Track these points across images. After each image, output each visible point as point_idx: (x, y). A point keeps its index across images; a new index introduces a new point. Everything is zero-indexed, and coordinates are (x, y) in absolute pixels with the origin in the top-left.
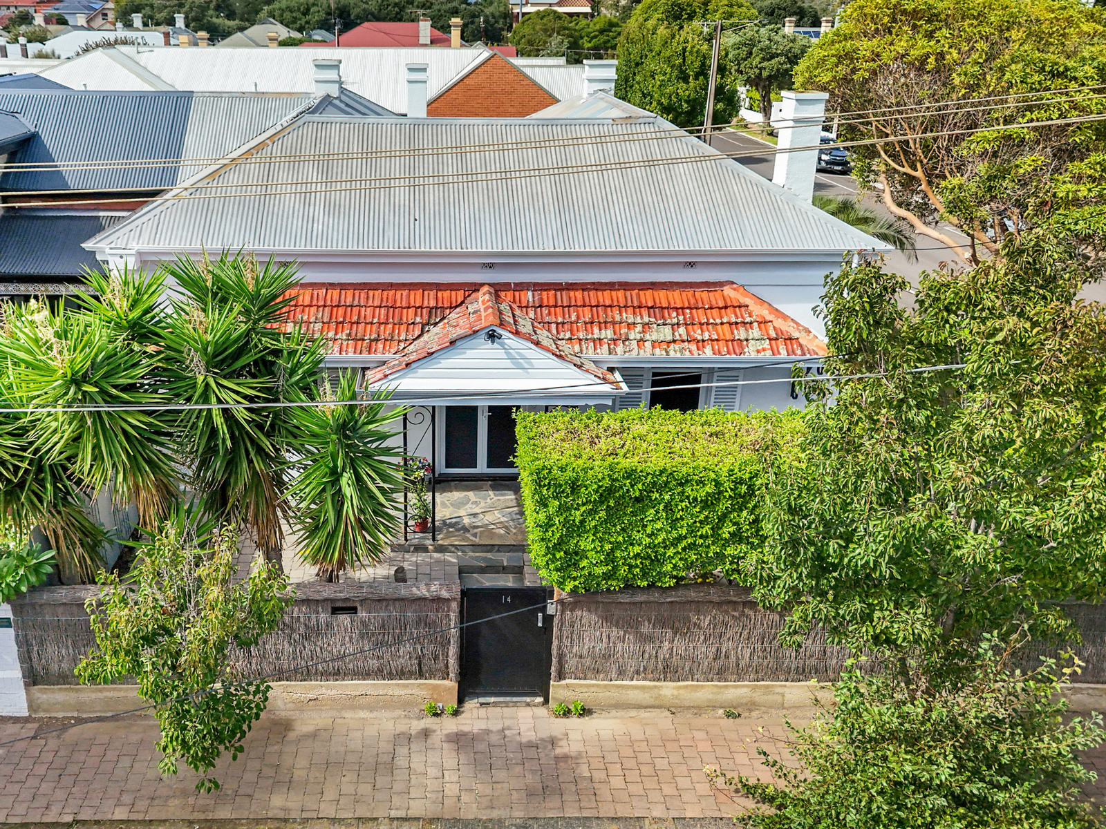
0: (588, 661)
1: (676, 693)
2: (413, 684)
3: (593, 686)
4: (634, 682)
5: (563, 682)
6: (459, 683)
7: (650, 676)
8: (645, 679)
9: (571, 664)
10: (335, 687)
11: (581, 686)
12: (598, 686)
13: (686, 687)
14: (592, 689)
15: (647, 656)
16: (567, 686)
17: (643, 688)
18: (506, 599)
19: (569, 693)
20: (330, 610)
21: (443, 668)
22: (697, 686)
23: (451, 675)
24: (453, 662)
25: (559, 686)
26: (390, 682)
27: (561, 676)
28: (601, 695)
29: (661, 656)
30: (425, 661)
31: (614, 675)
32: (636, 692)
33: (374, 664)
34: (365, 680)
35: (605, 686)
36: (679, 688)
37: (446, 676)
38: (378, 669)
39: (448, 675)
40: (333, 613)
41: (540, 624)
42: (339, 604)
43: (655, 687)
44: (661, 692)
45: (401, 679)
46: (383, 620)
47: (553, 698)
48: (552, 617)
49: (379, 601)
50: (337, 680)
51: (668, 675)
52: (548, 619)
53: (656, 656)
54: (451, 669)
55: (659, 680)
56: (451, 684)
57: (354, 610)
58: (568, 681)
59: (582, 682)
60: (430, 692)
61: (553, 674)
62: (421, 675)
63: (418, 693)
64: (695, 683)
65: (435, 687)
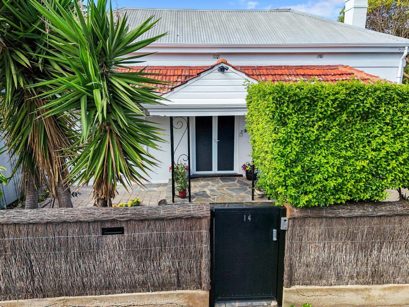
0: (313, 269)
1: (382, 293)
2: (173, 294)
3: (317, 290)
4: (349, 286)
5: (293, 288)
6: (210, 291)
7: (361, 280)
8: (357, 283)
9: (300, 272)
10: (107, 300)
11: (308, 290)
12: (321, 290)
13: (390, 288)
14: (317, 293)
15: (359, 263)
16: (298, 291)
17: (357, 290)
18: (247, 218)
19: (298, 297)
20: (100, 231)
21: (197, 280)
22: (399, 288)
23: (204, 285)
24: (205, 274)
25: (290, 291)
26: (153, 293)
27: (291, 283)
28: (323, 298)
29: (370, 264)
30: (182, 273)
31: (333, 281)
32: (351, 294)
33: (140, 277)
34: (132, 292)
35: (327, 290)
36: (385, 289)
37: (199, 286)
38: (143, 282)
39: (201, 285)
40: (103, 234)
41: (275, 239)
42: (108, 225)
43: (366, 289)
44: (371, 294)
45: (162, 290)
46: (146, 238)
47: (286, 302)
48: (284, 231)
49: (142, 221)
50: (109, 293)
51: (376, 279)
52: (282, 234)
53: (367, 264)
54: (203, 279)
55: (368, 283)
56: (204, 293)
57: (120, 231)
58: (297, 287)
59: (309, 287)
60: (186, 301)
61: (285, 281)
62: (179, 286)
63: (177, 302)
64: (396, 285)
65: (191, 297)
